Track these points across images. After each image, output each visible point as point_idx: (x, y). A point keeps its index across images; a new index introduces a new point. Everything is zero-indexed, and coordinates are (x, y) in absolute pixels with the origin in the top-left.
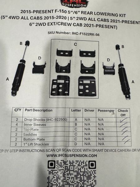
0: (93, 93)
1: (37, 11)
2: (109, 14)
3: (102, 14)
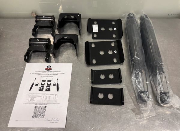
0: (49, 90)
1: (39, 72)
2: (56, 72)
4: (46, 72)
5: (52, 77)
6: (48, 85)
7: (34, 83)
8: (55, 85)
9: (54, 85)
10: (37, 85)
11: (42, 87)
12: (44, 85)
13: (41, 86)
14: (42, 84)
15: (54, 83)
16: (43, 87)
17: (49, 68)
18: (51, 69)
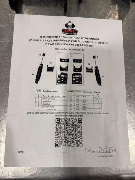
0: (81, 82)
1: (49, 37)
2: (89, 38)
3: (86, 38)
4: (66, 39)
5: (82, 52)
6: (75, 69)
7: (41, 65)
8: (92, 72)
9: (89, 70)
10: (50, 69)
11: (63, 76)
12: (66, 69)
13: (62, 74)
14: (61, 69)
15: (89, 67)
16: (66, 74)
17: (70, 29)
18: (76, 32)
